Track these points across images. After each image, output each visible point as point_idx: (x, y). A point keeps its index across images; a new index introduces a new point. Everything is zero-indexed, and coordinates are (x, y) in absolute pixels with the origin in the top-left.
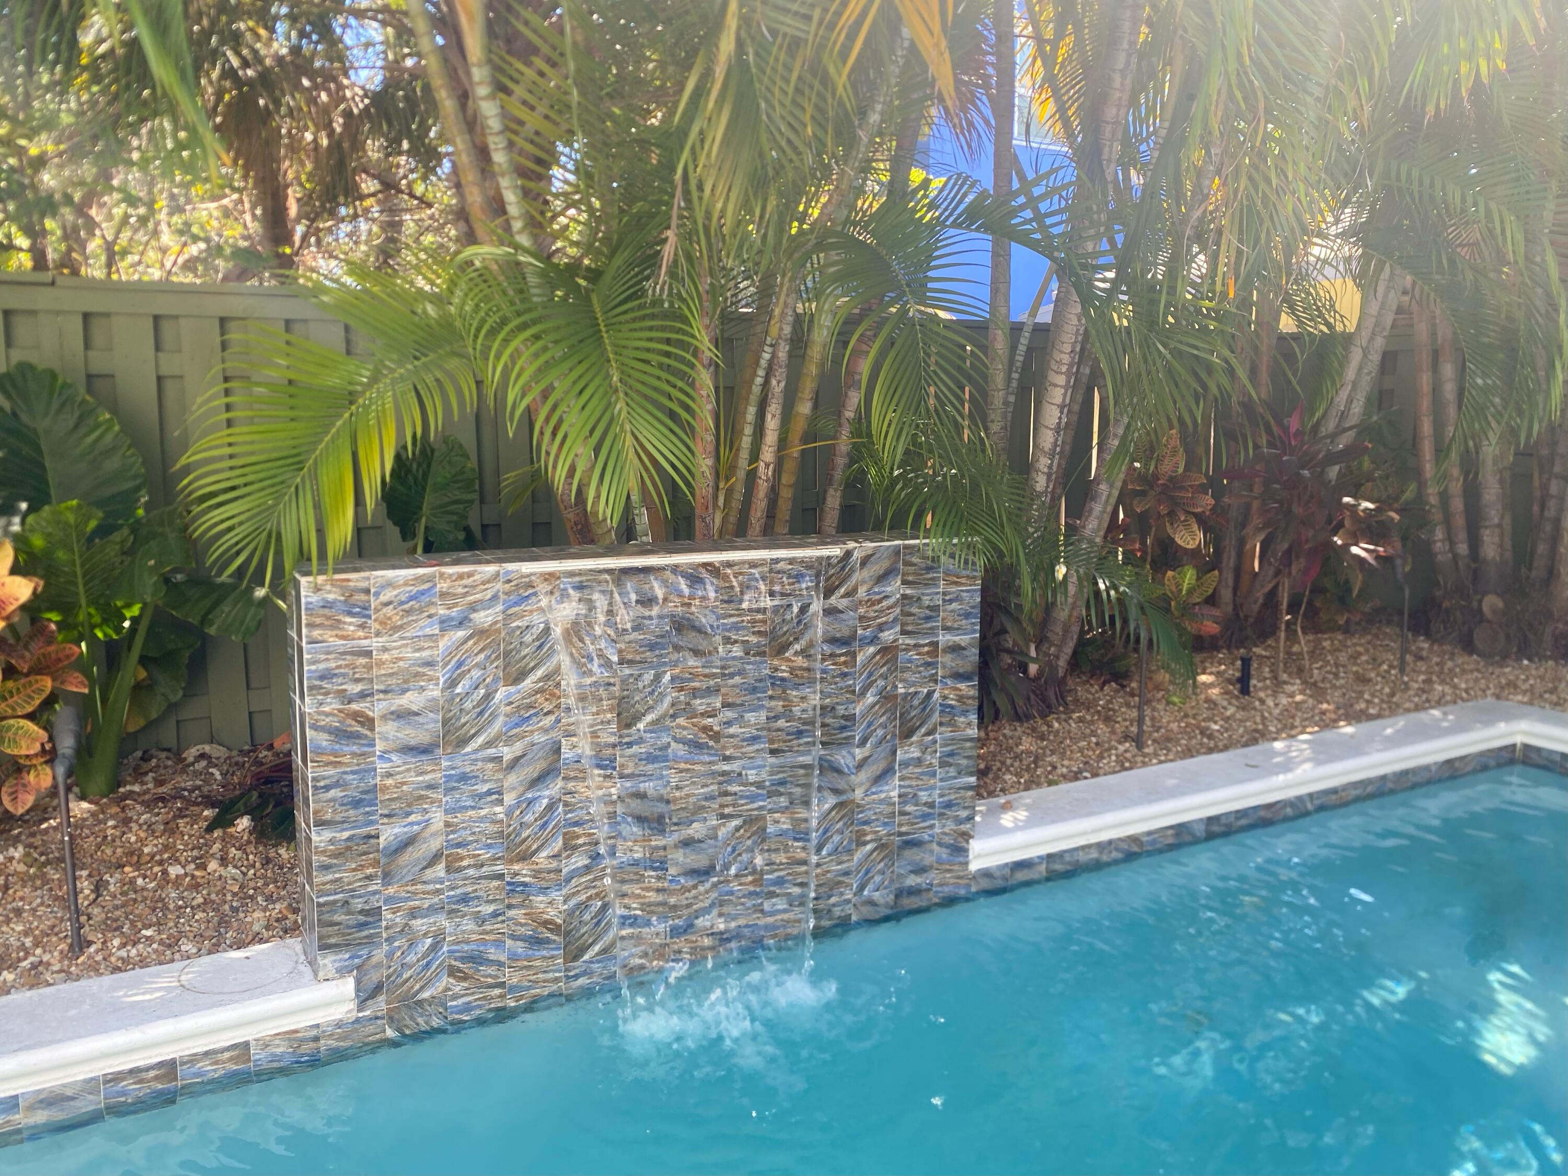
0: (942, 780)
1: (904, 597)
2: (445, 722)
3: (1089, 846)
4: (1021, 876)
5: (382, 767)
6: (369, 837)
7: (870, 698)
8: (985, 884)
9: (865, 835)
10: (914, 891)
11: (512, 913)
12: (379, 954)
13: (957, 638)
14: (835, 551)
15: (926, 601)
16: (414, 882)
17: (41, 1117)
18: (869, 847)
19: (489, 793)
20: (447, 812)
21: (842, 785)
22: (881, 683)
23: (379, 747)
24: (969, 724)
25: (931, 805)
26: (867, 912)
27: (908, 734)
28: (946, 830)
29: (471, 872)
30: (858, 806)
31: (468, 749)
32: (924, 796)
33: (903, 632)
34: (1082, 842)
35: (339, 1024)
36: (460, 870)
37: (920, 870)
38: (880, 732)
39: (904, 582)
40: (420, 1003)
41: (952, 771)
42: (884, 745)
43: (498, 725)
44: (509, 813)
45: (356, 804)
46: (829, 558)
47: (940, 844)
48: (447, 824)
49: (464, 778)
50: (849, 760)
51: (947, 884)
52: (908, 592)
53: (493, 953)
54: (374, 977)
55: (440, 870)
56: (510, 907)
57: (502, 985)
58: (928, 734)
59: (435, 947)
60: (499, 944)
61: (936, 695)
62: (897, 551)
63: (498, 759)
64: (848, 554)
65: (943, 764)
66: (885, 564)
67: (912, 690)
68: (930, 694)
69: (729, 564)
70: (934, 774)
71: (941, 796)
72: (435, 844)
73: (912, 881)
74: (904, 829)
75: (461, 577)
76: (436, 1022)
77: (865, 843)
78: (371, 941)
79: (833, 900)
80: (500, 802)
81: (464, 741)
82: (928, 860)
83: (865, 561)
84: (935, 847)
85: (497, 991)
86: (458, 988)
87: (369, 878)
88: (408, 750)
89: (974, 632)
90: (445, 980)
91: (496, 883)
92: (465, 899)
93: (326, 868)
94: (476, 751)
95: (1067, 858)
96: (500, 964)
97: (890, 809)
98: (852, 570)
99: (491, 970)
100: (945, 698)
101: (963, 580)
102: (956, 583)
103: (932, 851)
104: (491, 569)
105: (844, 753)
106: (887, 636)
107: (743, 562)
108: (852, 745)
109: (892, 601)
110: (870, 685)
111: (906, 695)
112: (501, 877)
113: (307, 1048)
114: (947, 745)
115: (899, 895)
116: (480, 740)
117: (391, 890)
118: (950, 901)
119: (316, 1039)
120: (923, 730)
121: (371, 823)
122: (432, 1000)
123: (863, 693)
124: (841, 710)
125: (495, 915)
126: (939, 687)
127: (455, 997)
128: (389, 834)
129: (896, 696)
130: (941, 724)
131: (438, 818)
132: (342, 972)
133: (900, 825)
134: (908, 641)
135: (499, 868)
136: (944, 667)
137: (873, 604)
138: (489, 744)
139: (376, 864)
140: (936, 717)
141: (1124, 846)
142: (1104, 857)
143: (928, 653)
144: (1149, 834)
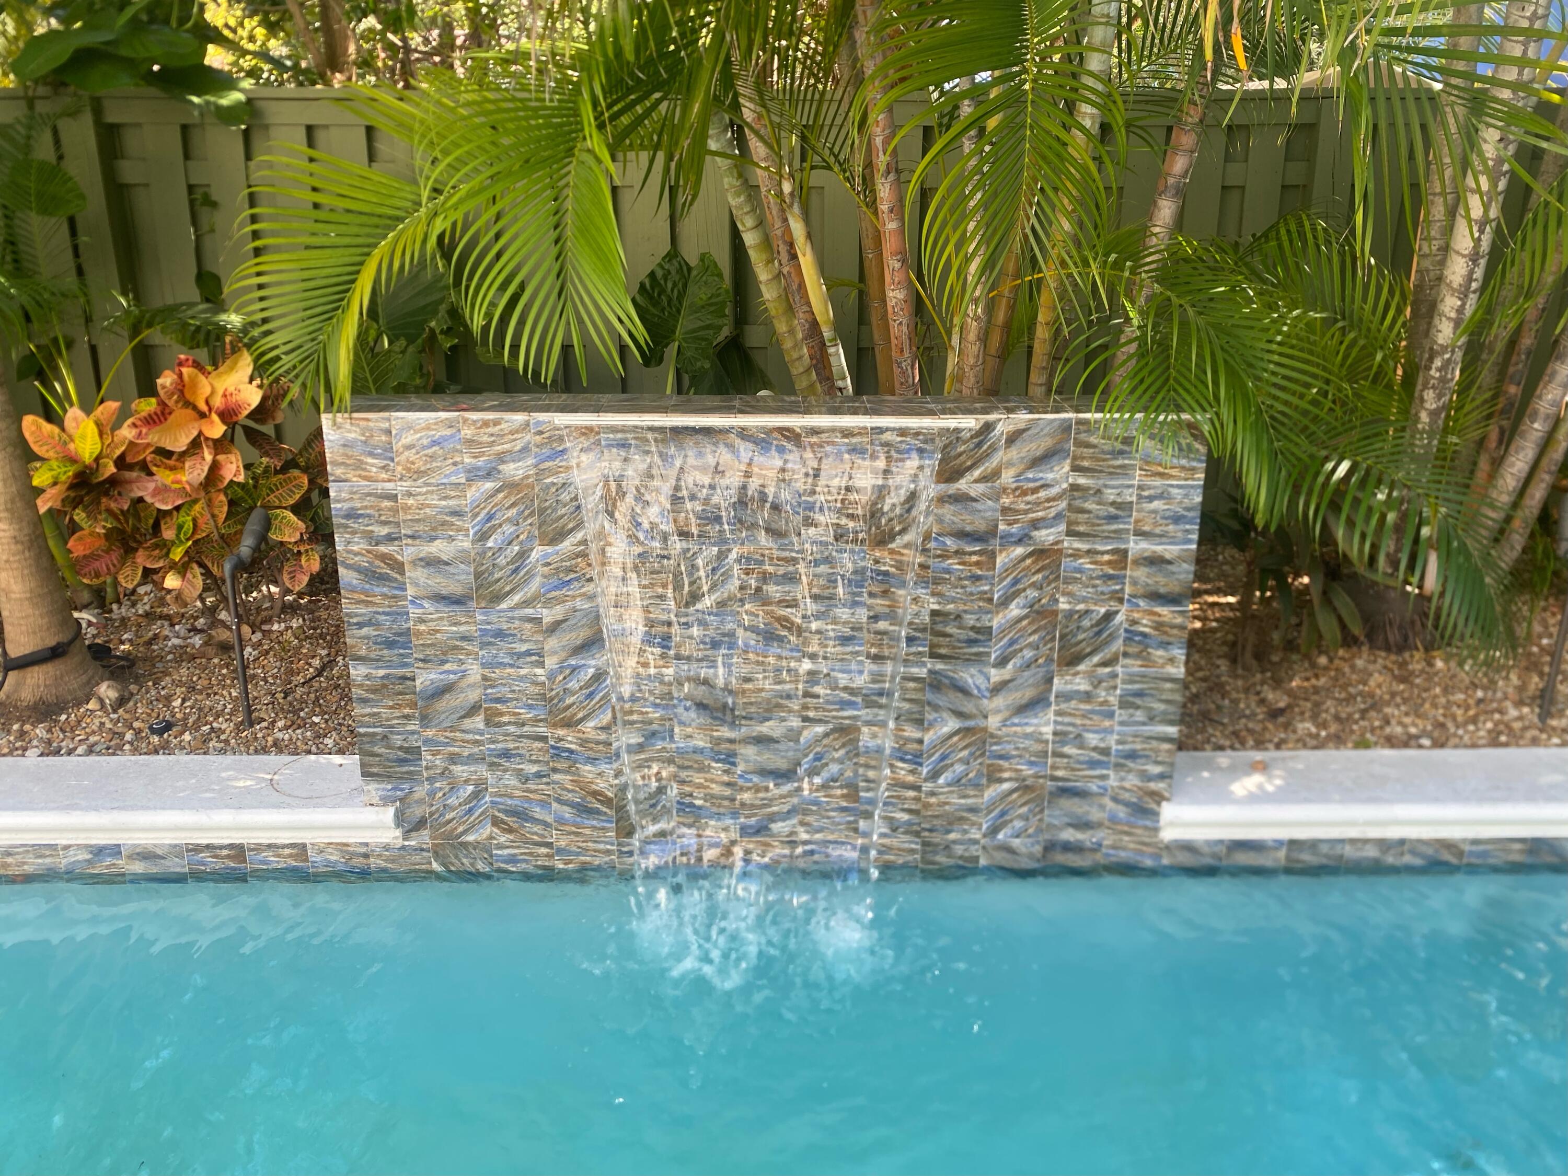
0: (1122, 723)
1: (1074, 487)
2: (477, 575)
3: (1366, 841)
4: (1244, 858)
5: (414, 612)
6: (404, 678)
7: (1015, 610)
8: (1185, 859)
9: (1001, 770)
10: (1067, 847)
11: (557, 777)
12: (421, 791)
13: (1159, 548)
14: (969, 423)
15: (1110, 495)
16: (452, 729)
17: (138, 867)
18: (1006, 786)
19: (528, 653)
20: (483, 666)
21: (968, 707)
22: (1032, 594)
23: (411, 591)
24: (1172, 660)
25: (1106, 752)
26: (1001, 858)
27: (1073, 660)
28: (1127, 785)
29: (512, 729)
30: (992, 736)
31: (504, 606)
32: (1092, 739)
33: (1070, 533)
34: (1353, 833)
35: (386, 847)
36: (499, 725)
37: (1084, 825)
38: (1028, 654)
39: (1075, 469)
40: (465, 845)
41: (1139, 716)
42: (1033, 670)
43: (535, 585)
44: (551, 677)
45: (390, 644)
46: (958, 431)
47: (1115, 799)
48: (485, 678)
49: (500, 634)
50: (980, 681)
51: (1124, 849)
52: (1082, 481)
53: (538, 812)
54: (418, 812)
55: (478, 721)
56: (555, 770)
57: (549, 845)
58: (1104, 664)
59: (476, 795)
60: (544, 804)
61: (1120, 618)
62: (1066, 428)
63: (537, 621)
64: (988, 427)
65: (1124, 704)
66: (1046, 443)
67: (1081, 607)
68: (1109, 616)
69: (815, 431)
70: (1111, 715)
71: (1119, 742)
72: (473, 696)
73: (1069, 835)
74: (1060, 773)
75: (486, 424)
76: (481, 866)
77: (1001, 781)
78: (411, 777)
79: (952, 836)
80: (541, 664)
81: (498, 598)
82: (1095, 815)
83: (1013, 438)
84: (1107, 801)
85: (544, 850)
86: (503, 839)
87: (407, 717)
88: (439, 598)
89: (1189, 541)
90: (488, 830)
91: (538, 745)
92: (506, 754)
93: (364, 701)
94: (512, 609)
95: (1324, 849)
96: (546, 825)
97: (1040, 747)
98: (993, 449)
99: (537, 829)
100: (1134, 622)
101: (1174, 472)
102: (1161, 475)
103: (1102, 807)
104: (519, 418)
105: (973, 671)
106: (1046, 536)
107: (833, 430)
108: (987, 664)
109: (1054, 491)
110: (1016, 594)
111: (1070, 614)
112: (544, 739)
113: (358, 862)
114: (1132, 682)
115: (1050, 847)
116: (517, 598)
117: (430, 733)
118: (1127, 870)
119: (366, 856)
120: (1096, 659)
121: (406, 665)
122: (476, 845)
123: (1005, 602)
124: (970, 620)
125: (539, 775)
126: (1124, 608)
127: (500, 847)
128: (425, 678)
129: (1055, 613)
130: (1126, 655)
131: (475, 672)
132: (386, 801)
133: (1054, 767)
134: (1077, 545)
135: (542, 730)
136: (1134, 583)
137: (1025, 493)
138: (526, 603)
139: (413, 705)
140: (1118, 645)
141: (1430, 851)
142: (1390, 859)
143: (1109, 563)
144: (1475, 842)
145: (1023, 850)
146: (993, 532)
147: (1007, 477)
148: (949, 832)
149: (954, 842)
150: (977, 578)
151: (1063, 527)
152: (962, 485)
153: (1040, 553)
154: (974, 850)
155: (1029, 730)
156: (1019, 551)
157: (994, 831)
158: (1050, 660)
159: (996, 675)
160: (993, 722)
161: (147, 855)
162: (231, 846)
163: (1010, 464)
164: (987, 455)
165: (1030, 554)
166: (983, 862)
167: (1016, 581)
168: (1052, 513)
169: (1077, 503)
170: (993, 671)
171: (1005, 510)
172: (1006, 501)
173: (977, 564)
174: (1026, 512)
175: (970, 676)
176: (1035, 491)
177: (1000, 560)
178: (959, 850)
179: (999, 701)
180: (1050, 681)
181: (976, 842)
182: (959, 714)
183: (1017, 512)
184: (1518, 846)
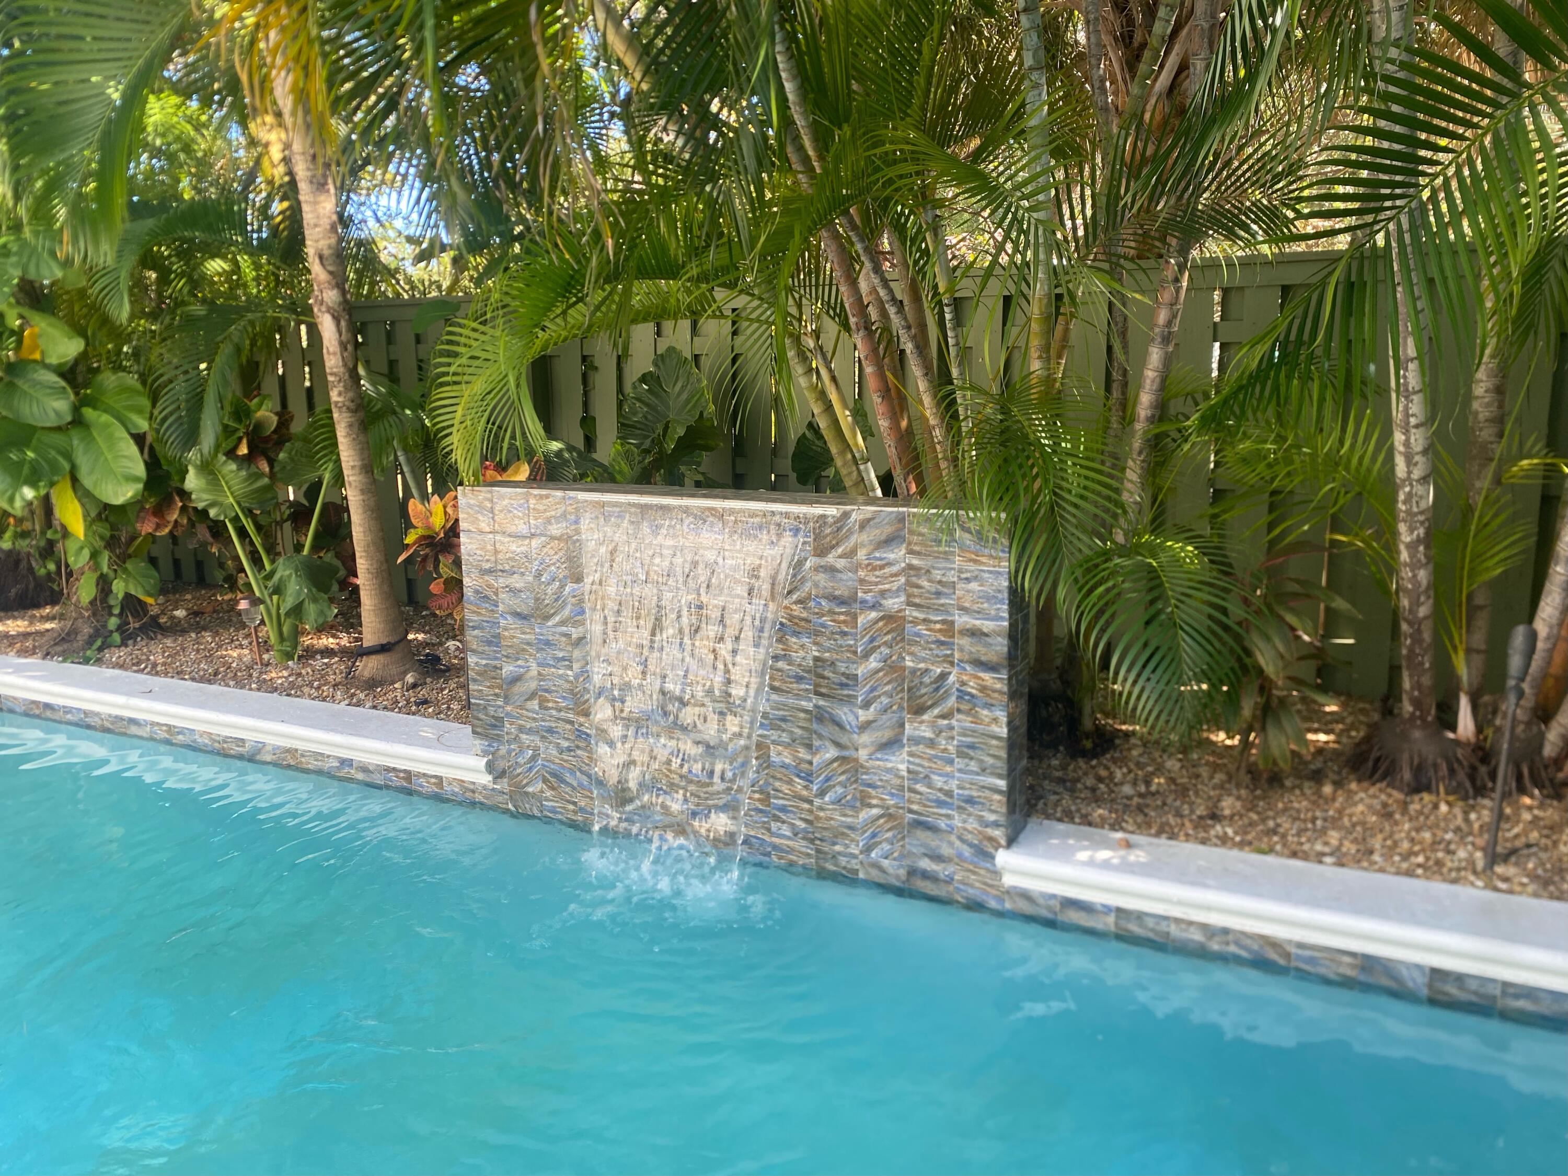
0: (960, 771)
2: (537, 599)
4: (1074, 916)
5: (503, 622)
6: (496, 667)
7: (873, 663)
8: (1023, 906)
9: (870, 797)
10: (926, 875)
11: (579, 752)
12: (503, 750)
13: (978, 622)
15: (937, 575)
16: (521, 707)
18: (875, 811)
19: (563, 659)
20: (539, 665)
21: (844, 740)
22: (885, 651)
23: (501, 608)
24: (995, 720)
25: (949, 793)
26: (875, 874)
27: (919, 710)
28: (969, 827)
29: (554, 713)
30: (862, 766)
31: (550, 623)
32: (938, 781)
33: (909, 604)
35: (485, 787)
36: (547, 709)
37: (937, 858)
38: (885, 700)
39: (911, 552)
40: (526, 793)
41: (973, 766)
42: (889, 715)
43: (568, 610)
44: (576, 677)
45: (489, 643)
46: (823, 517)
47: (960, 838)
48: (540, 674)
49: (548, 643)
50: (851, 718)
51: (972, 886)
52: (915, 562)
53: (568, 777)
54: (502, 764)
55: (534, 704)
56: (578, 747)
57: (575, 803)
58: (943, 716)
59: (534, 758)
60: (572, 773)
61: (952, 678)
62: (901, 519)
63: (567, 636)
64: (846, 515)
65: (960, 754)
66: (888, 530)
67: (922, 665)
68: (943, 676)
69: (732, 512)
70: (951, 762)
71: (960, 787)
72: (533, 685)
73: (925, 864)
74: (915, 807)
75: (541, 497)
76: (536, 812)
77: (871, 806)
78: (498, 738)
80: (570, 668)
81: (548, 617)
82: (946, 851)
83: (864, 525)
84: (953, 838)
85: (571, 807)
86: (548, 793)
87: (496, 695)
88: (517, 615)
89: (1002, 619)
90: (540, 785)
91: (568, 727)
92: (550, 731)
93: (475, 680)
94: (555, 626)
96: (574, 788)
97: (898, 782)
98: (850, 532)
99: (568, 789)
100: (963, 684)
101: (984, 560)
102: (975, 561)
103: (951, 844)
104: (559, 494)
105: (846, 709)
106: (893, 603)
108: (855, 705)
109: (895, 569)
110: (873, 650)
111: (914, 671)
112: (572, 723)
113: (469, 795)
114: (965, 735)
115: (913, 872)
116: (557, 619)
117: (509, 708)
118: (975, 906)
119: (473, 792)
120: (936, 711)
121: (497, 659)
122: (533, 795)
123: (866, 655)
124: (842, 667)
125: (569, 749)
126: (955, 671)
127: (547, 799)
128: (508, 669)
129: (904, 668)
130: (959, 710)
131: (534, 670)
132: (485, 753)
133: (910, 801)
134: (915, 614)
135: (571, 716)
136: (961, 650)
137: (874, 569)
138: (563, 623)
139: (500, 687)
140: (952, 702)
142: (1215, 946)
143: (940, 631)
144: (1301, 946)
145: (891, 871)
146: (854, 598)
147: (861, 554)
148: (834, 844)
149: (839, 853)
150: (844, 634)
151: (903, 598)
152: (830, 559)
153: (889, 618)
154: (854, 864)
155: (890, 765)
156: (873, 615)
157: (868, 849)
158: (901, 708)
159: (863, 715)
160: (863, 754)
161: (364, 769)
162: (405, 771)
163: (863, 545)
164: (847, 537)
165: (881, 619)
166: (861, 875)
167: (872, 640)
168: (894, 587)
169: (914, 579)
170: (860, 712)
171: (862, 581)
172: (862, 573)
173: (844, 622)
174: (877, 584)
175: (844, 714)
176: (882, 567)
177: (861, 620)
178: (843, 861)
179: (865, 738)
180: (902, 725)
181: (854, 856)
182: (838, 745)
183: (871, 584)
184: (1347, 959)
